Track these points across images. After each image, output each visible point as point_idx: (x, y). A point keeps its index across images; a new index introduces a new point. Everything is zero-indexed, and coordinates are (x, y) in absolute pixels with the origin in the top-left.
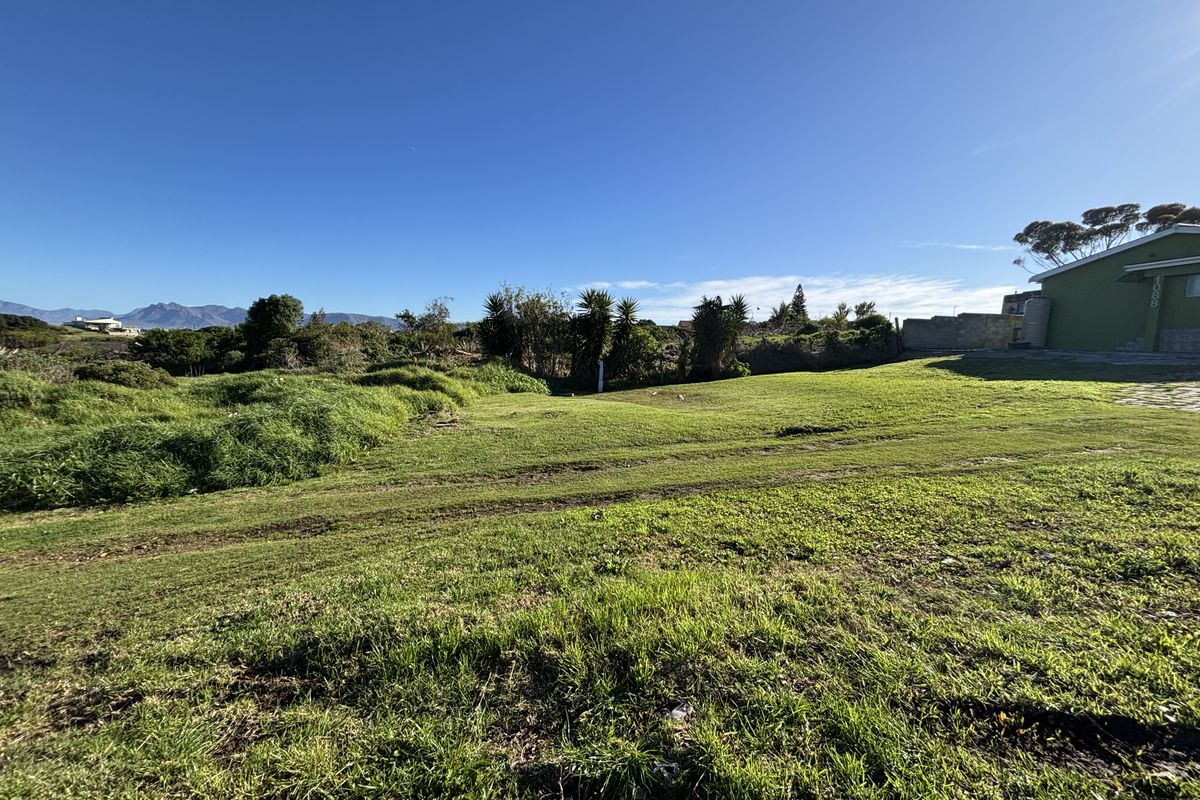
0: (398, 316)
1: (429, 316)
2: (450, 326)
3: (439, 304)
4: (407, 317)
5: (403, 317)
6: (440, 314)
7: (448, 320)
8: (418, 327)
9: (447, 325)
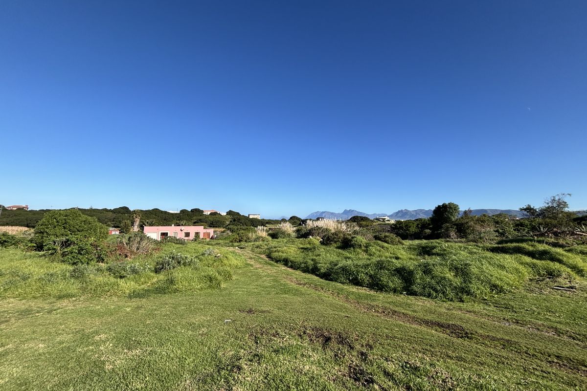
0: (521, 209)
1: (548, 207)
2: (569, 214)
3: (557, 198)
4: (529, 209)
5: (525, 210)
6: (559, 206)
7: (566, 210)
8: (538, 215)
9: (566, 213)
